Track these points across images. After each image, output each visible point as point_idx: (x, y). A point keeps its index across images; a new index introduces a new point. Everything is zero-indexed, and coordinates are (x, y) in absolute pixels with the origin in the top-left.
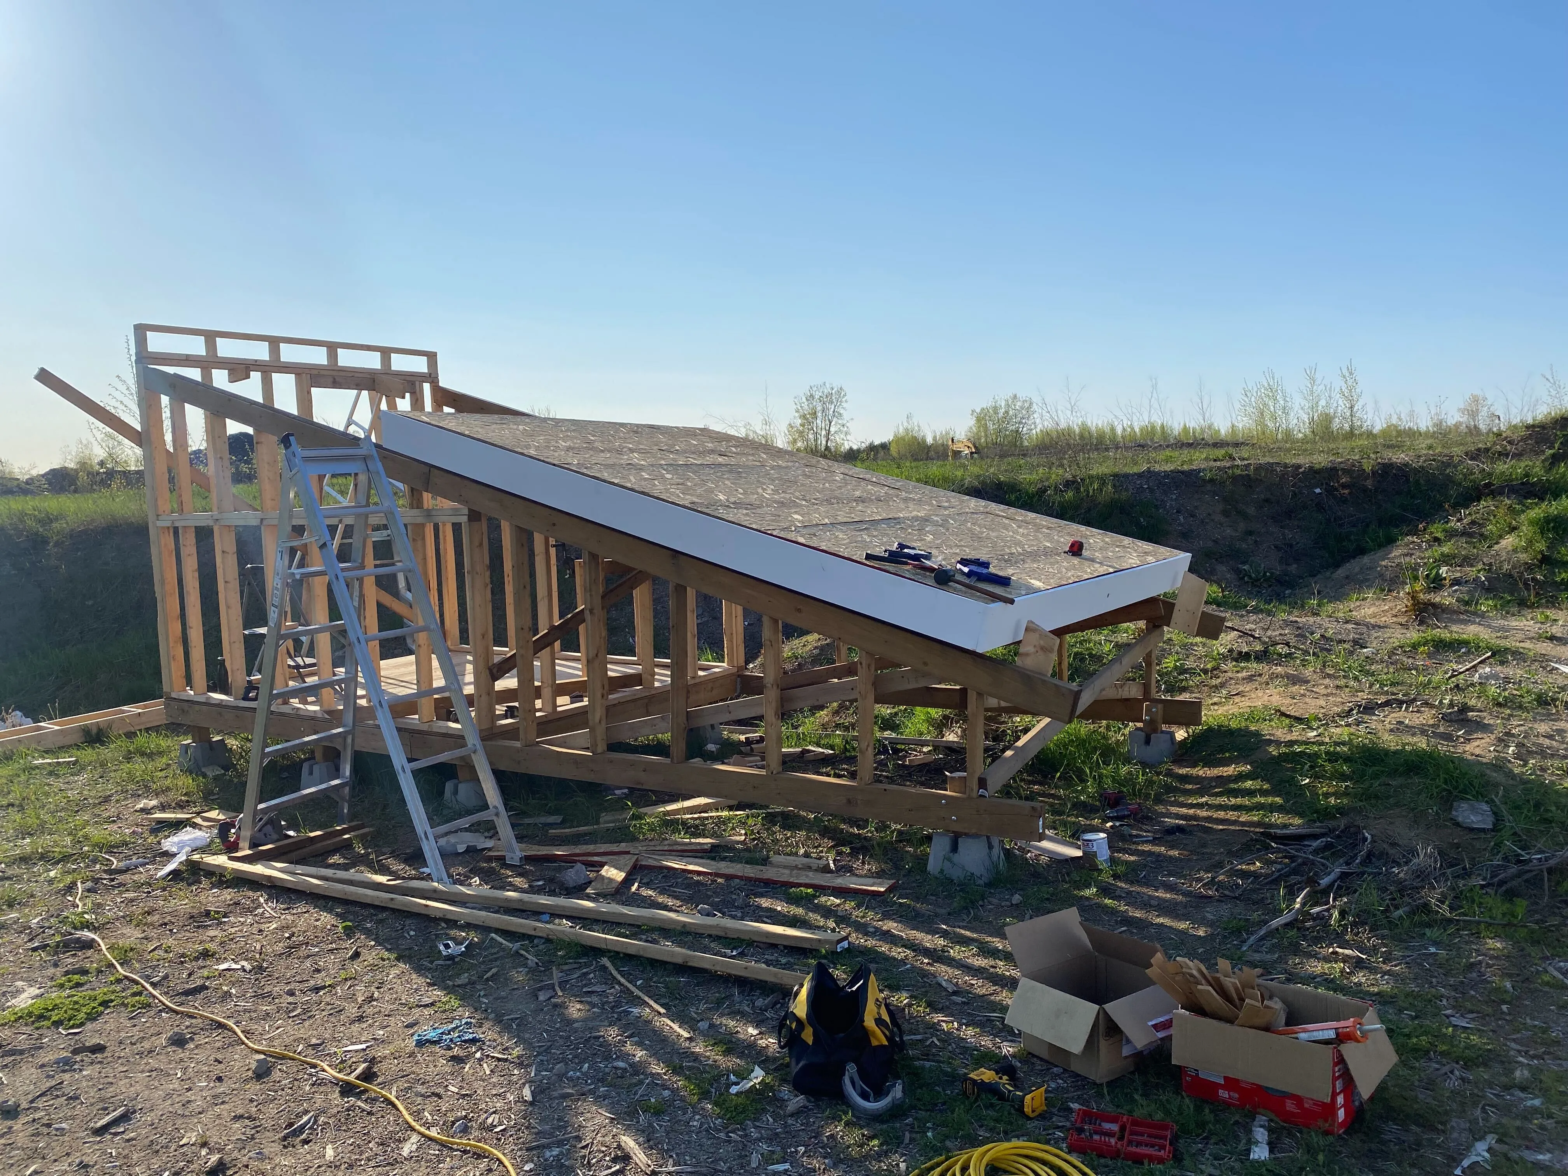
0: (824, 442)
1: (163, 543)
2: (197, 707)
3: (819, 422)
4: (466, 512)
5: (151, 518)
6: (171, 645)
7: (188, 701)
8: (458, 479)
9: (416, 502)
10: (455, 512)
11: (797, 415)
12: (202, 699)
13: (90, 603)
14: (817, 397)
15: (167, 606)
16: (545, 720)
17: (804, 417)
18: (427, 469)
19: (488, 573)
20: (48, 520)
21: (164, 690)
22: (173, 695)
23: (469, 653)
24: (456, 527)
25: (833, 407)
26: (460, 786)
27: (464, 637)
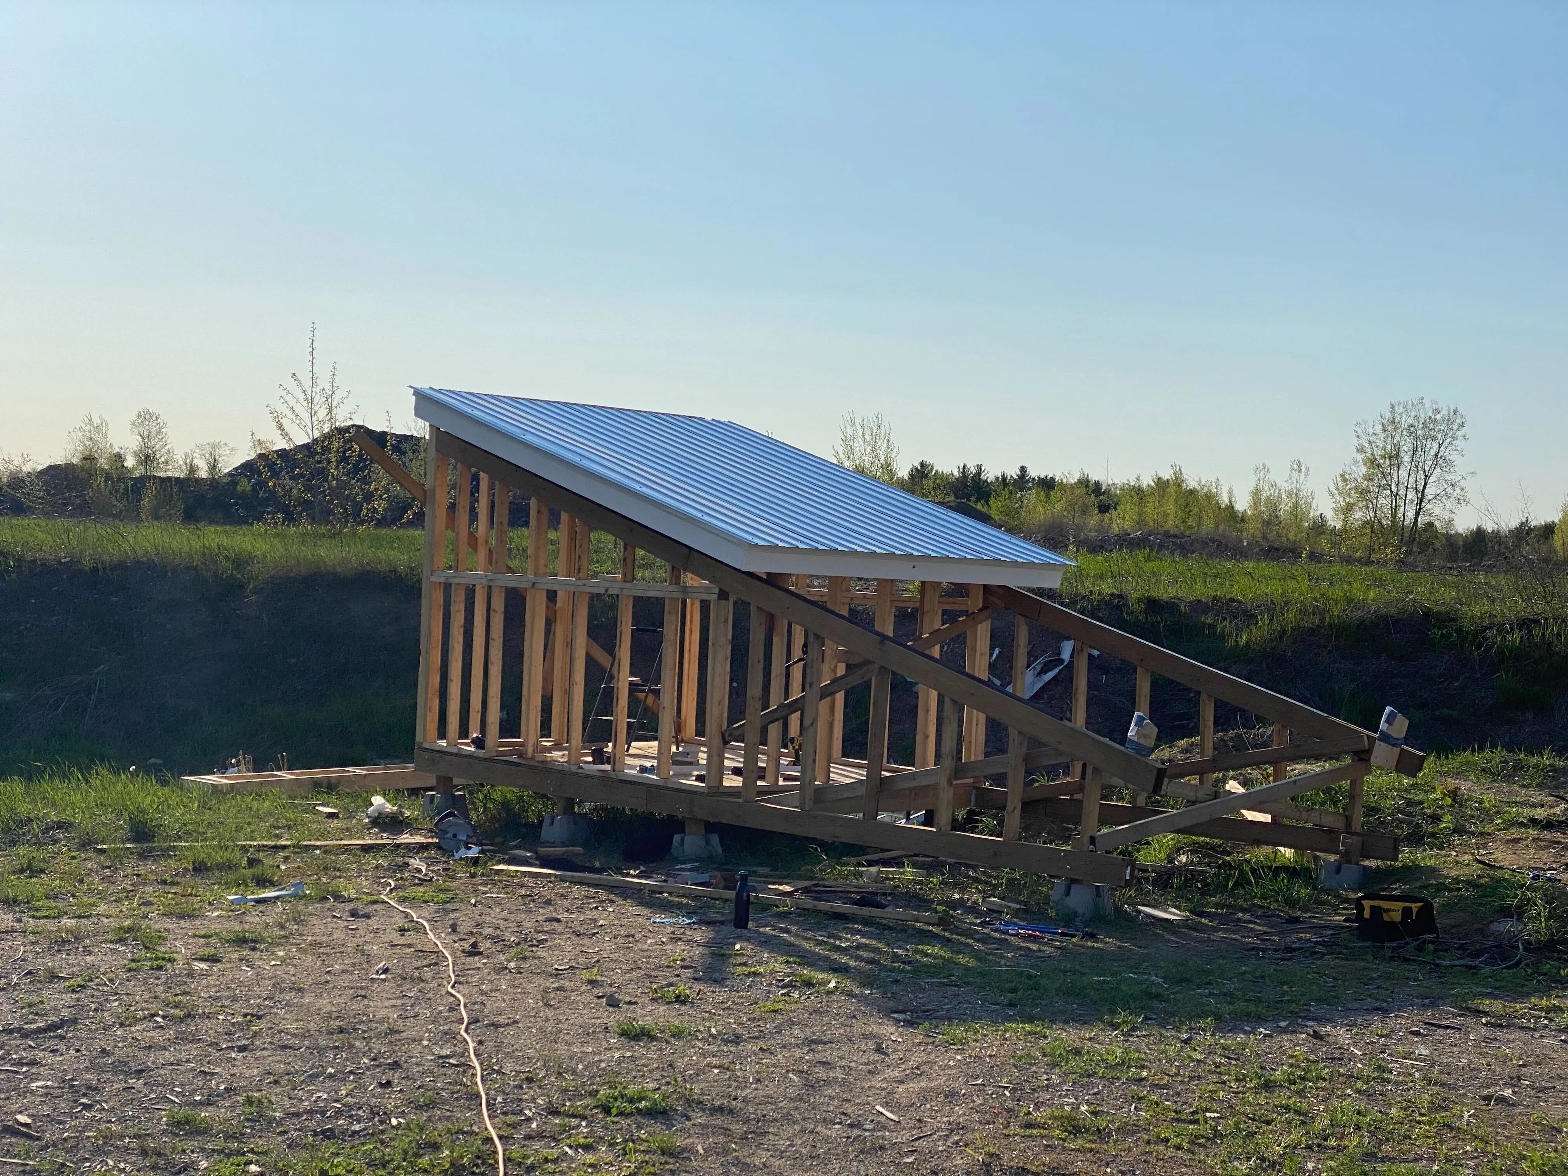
0: (1411, 515)
1: (434, 598)
2: (448, 758)
3: (1403, 473)
4: (717, 591)
5: (426, 573)
6: (430, 696)
7: (439, 751)
8: (714, 562)
9: (676, 580)
10: (707, 590)
11: (1360, 457)
12: (454, 750)
13: (293, 660)
14: (1404, 425)
15: (431, 658)
16: (767, 789)
17: (1372, 462)
18: (687, 550)
19: (729, 648)
20: (241, 562)
21: (417, 739)
22: (425, 745)
23: (705, 746)
24: (705, 607)
25: (1435, 445)
26: (686, 838)
27: (700, 732)
